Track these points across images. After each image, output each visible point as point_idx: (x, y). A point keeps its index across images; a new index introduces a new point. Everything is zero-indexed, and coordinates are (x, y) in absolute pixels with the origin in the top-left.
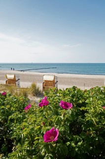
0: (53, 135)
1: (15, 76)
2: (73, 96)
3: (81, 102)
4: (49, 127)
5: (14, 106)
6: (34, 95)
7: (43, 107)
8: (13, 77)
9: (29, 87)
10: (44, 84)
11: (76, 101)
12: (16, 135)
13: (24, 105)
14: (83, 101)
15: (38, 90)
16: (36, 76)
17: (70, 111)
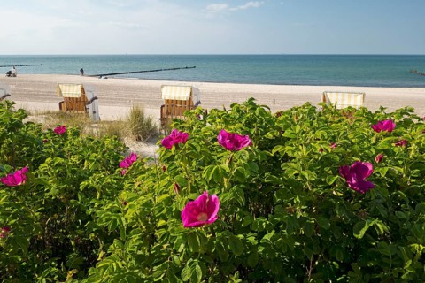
0: (205, 211)
1: (83, 90)
2: (249, 124)
3: (270, 135)
4: (191, 196)
5: (92, 158)
6: (139, 139)
7: (174, 148)
8: (80, 92)
9: (124, 119)
10: (165, 110)
11: (257, 134)
12: (107, 220)
13: (116, 159)
14: (277, 133)
15: (149, 124)
16: (141, 88)
17: (244, 153)
